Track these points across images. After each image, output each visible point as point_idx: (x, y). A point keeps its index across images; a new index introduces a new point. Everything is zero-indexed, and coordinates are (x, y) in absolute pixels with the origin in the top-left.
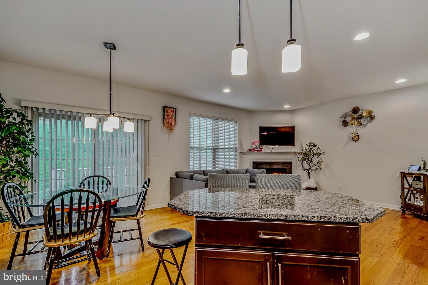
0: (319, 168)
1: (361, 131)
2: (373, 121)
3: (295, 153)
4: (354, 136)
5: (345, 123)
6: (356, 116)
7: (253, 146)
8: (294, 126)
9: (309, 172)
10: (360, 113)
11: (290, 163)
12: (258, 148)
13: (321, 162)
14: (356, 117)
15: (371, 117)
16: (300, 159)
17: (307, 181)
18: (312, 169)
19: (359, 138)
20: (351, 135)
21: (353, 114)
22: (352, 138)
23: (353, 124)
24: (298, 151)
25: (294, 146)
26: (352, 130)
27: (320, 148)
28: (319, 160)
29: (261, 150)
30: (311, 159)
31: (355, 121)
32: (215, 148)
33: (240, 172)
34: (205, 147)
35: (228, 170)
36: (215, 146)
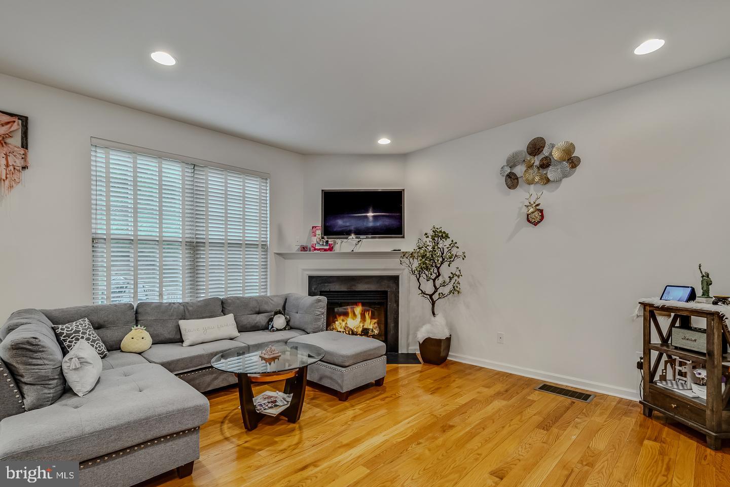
0: (455, 290)
1: (547, 198)
2: (575, 171)
3: (404, 254)
4: (532, 210)
5: (512, 181)
6: (537, 161)
7: (313, 238)
8: (404, 190)
9: (432, 299)
10: (546, 152)
11: (395, 279)
12: (325, 244)
13: (458, 277)
14: (537, 163)
15: (572, 161)
16: (414, 269)
17: (429, 322)
18: (439, 294)
19: (542, 217)
20: (525, 210)
21: (529, 158)
22: (528, 215)
23: (530, 183)
24: (411, 250)
25: (403, 237)
26: (527, 196)
27: (456, 243)
28: (454, 273)
29: (331, 249)
30: (438, 268)
31: (534, 174)
32: (194, 242)
33: (267, 303)
34: (158, 239)
35: (226, 300)
36: (194, 236)
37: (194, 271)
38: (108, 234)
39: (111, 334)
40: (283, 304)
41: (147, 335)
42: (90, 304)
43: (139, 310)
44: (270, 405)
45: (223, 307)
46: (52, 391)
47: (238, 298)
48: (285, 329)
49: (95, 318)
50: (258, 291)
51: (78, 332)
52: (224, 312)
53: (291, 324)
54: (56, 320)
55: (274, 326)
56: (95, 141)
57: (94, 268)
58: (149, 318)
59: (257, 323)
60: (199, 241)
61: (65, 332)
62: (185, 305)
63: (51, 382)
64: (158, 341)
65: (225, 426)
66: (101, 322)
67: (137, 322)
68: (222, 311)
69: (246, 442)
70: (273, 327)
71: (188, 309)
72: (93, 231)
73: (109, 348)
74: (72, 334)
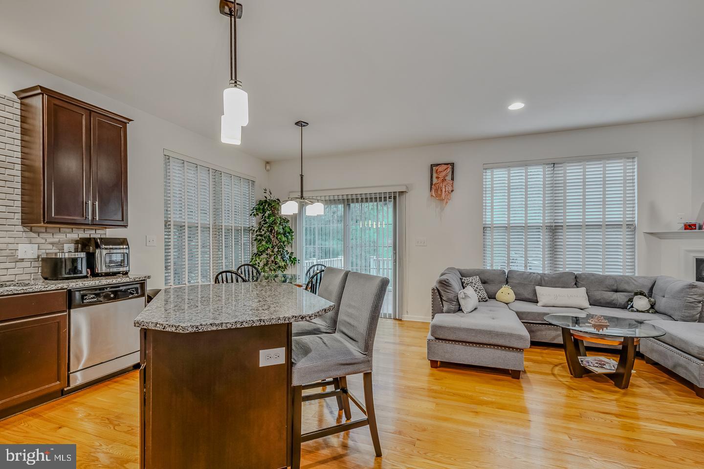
32: (552, 226)
33: (628, 283)
34: (524, 225)
35: (580, 275)
36: (552, 221)
37: (554, 249)
38: (492, 224)
39: (491, 288)
40: (650, 286)
41: (511, 292)
42: (481, 268)
43: (509, 275)
44: (597, 365)
45: (576, 281)
46: (453, 307)
47: (593, 275)
48: (648, 311)
49: (483, 277)
50: (622, 271)
51: (472, 283)
52: (577, 285)
53: (656, 307)
54: (463, 274)
55: (634, 306)
56: (486, 166)
57: (484, 246)
58: (515, 281)
59: (613, 300)
60: (557, 224)
61: (466, 281)
62: (543, 276)
63: (453, 302)
64: (519, 298)
65: (557, 368)
66: (486, 279)
67: (507, 283)
68: (576, 284)
69: (567, 382)
70: (632, 307)
71: (544, 279)
72: (484, 223)
73: (490, 297)
74: (469, 283)
